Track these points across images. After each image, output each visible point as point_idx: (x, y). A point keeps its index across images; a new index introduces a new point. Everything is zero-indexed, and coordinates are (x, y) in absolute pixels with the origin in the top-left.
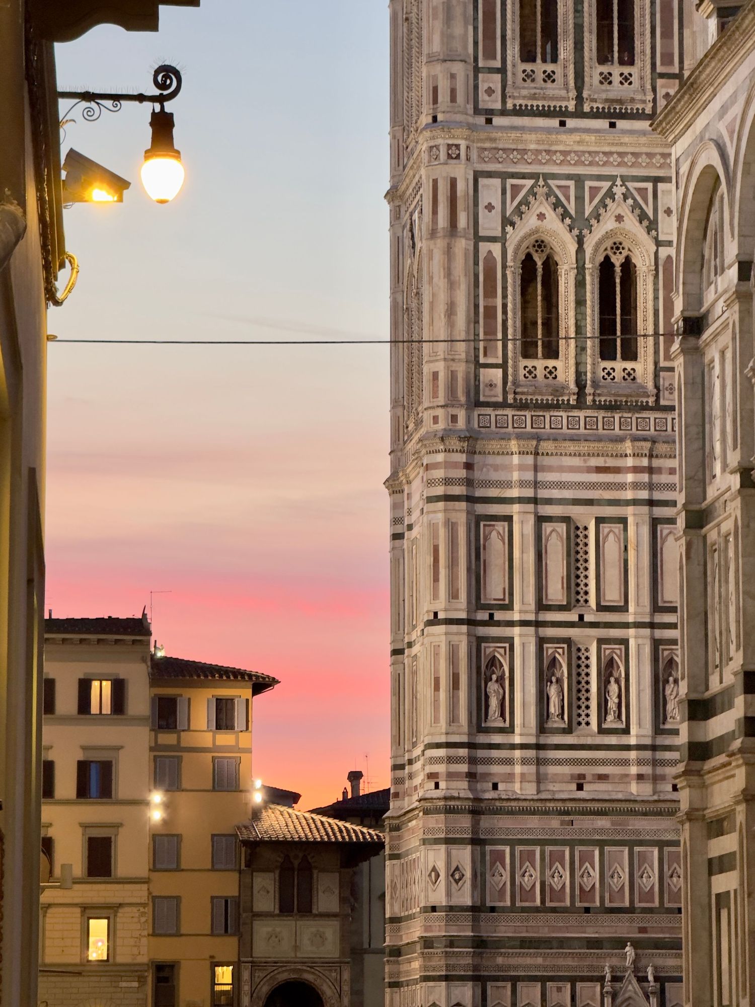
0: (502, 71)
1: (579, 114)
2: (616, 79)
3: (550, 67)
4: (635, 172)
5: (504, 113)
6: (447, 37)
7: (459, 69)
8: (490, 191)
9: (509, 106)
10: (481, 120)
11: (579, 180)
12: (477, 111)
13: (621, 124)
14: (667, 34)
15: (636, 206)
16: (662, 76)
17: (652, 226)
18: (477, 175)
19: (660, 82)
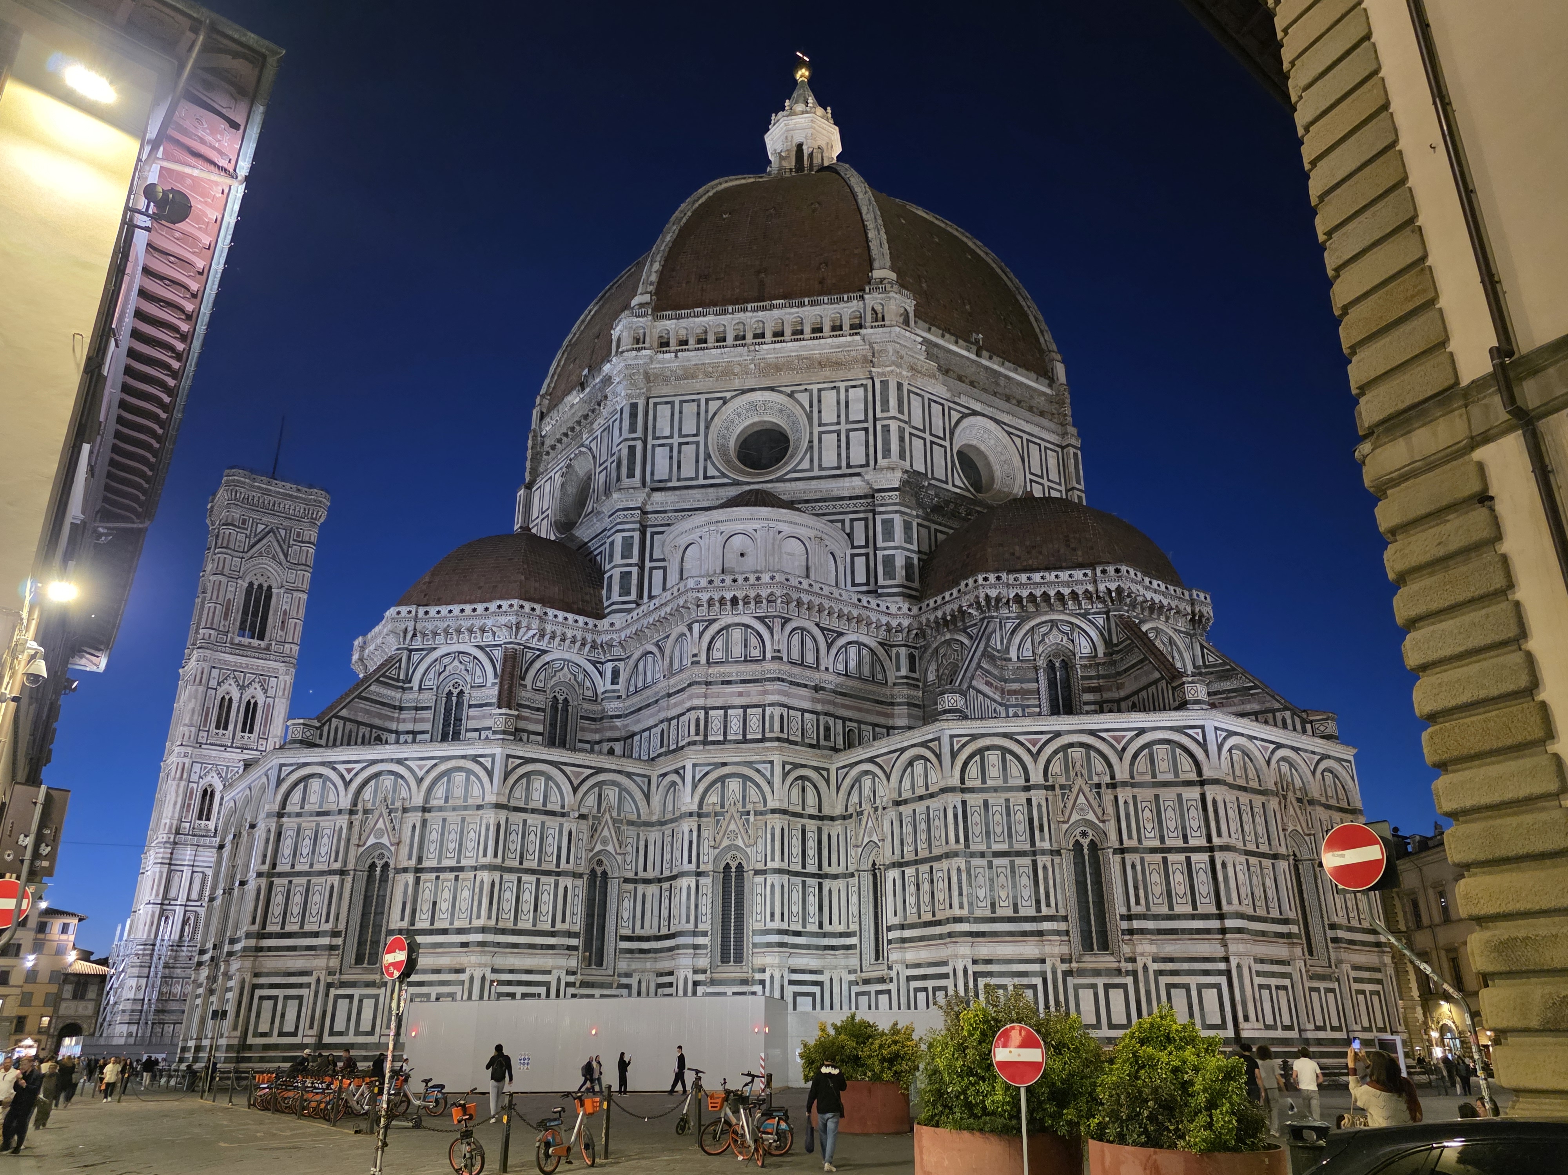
0: (208, 731)
2: (246, 737)
3: (224, 732)
5: (206, 744)
6: (191, 719)
7: (193, 729)
8: (196, 768)
9: (208, 742)
10: (198, 745)
11: (228, 767)
12: (197, 742)
13: (245, 751)
16: (261, 738)
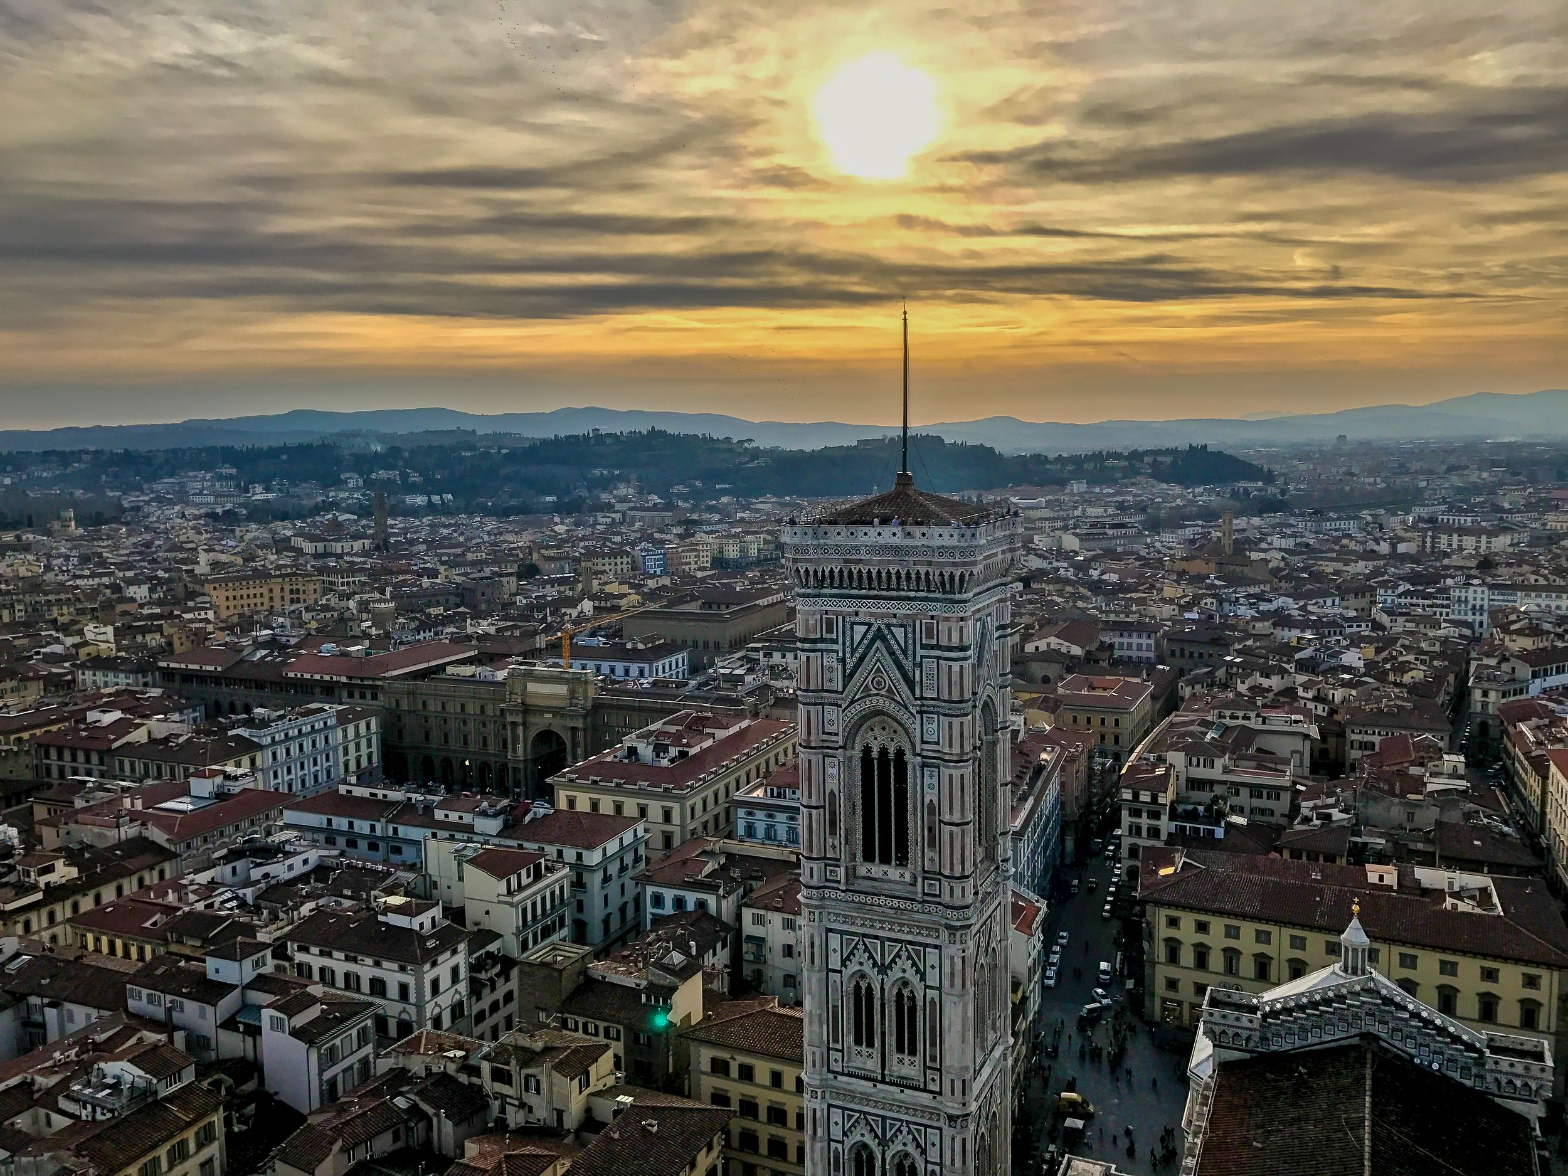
0: (842, 1051)
1: (883, 1081)
2: (906, 1061)
3: (870, 1050)
4: (914, 1119)
5: (843, 1074)
8: (836, 1115)
9: (846, 1071)
10: (831, 1076)
11: (884, 1118)
12: (829, 1071)
13: (906, 1091)
14: (933, 1044)
15: (914, 1139)
16: (930, 1068)
17: (924, 1152)
18: (830, 1106)
19: (928, 1071)
